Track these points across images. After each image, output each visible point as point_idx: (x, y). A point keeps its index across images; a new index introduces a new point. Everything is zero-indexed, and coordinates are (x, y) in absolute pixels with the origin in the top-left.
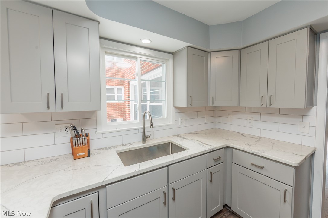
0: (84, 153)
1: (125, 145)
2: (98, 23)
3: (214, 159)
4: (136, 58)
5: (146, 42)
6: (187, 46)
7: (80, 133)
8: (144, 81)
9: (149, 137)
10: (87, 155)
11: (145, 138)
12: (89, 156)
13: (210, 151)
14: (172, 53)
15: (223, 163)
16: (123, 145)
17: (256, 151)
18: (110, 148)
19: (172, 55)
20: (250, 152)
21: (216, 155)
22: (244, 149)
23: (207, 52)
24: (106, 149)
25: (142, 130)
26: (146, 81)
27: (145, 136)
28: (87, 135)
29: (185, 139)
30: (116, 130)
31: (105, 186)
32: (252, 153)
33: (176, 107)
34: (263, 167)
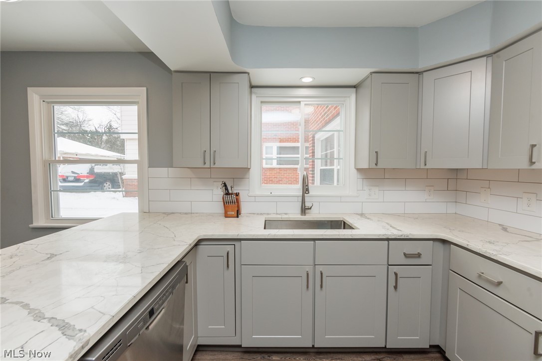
0: (233, 213)
1: (279, 214)
2: (247, 74)
3: (405, 254)
4: (299, 102)
5: (307, 80)
6: (372, 73)
7: (230, 192)
8: (331, 133)
9: (311, 208)
10: (236, 215)
11: (304, 210)
12: (238, 217)
13: (393, 237)
14: (354, 87)
15: (431, 267)
16: (277, 214)
17: (488, 251)
18: (261, 214)
19: (355, 89)
20: (478, 252)
21: (411, 248)
22: (468, 245)
23: (417, 73)
24: (258, 214)
25: (301, 198)
26: (333, 132)
27: (305, 206)
28: (237, 195)
29: (368, 219)
30: (270, 194)
31: (240, 240)
32: (481, 253)
33: (358, 170)
34: (501, 282)
